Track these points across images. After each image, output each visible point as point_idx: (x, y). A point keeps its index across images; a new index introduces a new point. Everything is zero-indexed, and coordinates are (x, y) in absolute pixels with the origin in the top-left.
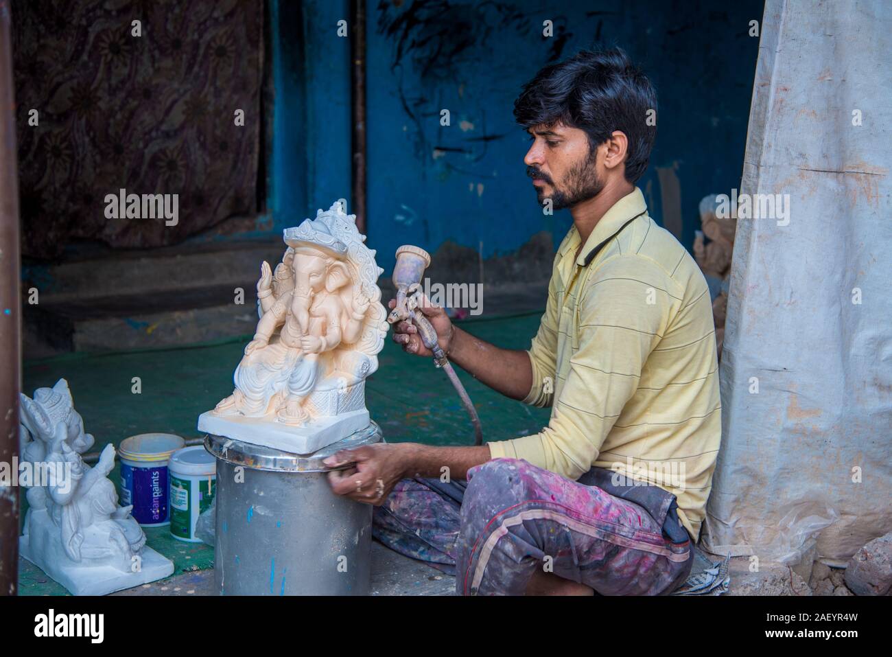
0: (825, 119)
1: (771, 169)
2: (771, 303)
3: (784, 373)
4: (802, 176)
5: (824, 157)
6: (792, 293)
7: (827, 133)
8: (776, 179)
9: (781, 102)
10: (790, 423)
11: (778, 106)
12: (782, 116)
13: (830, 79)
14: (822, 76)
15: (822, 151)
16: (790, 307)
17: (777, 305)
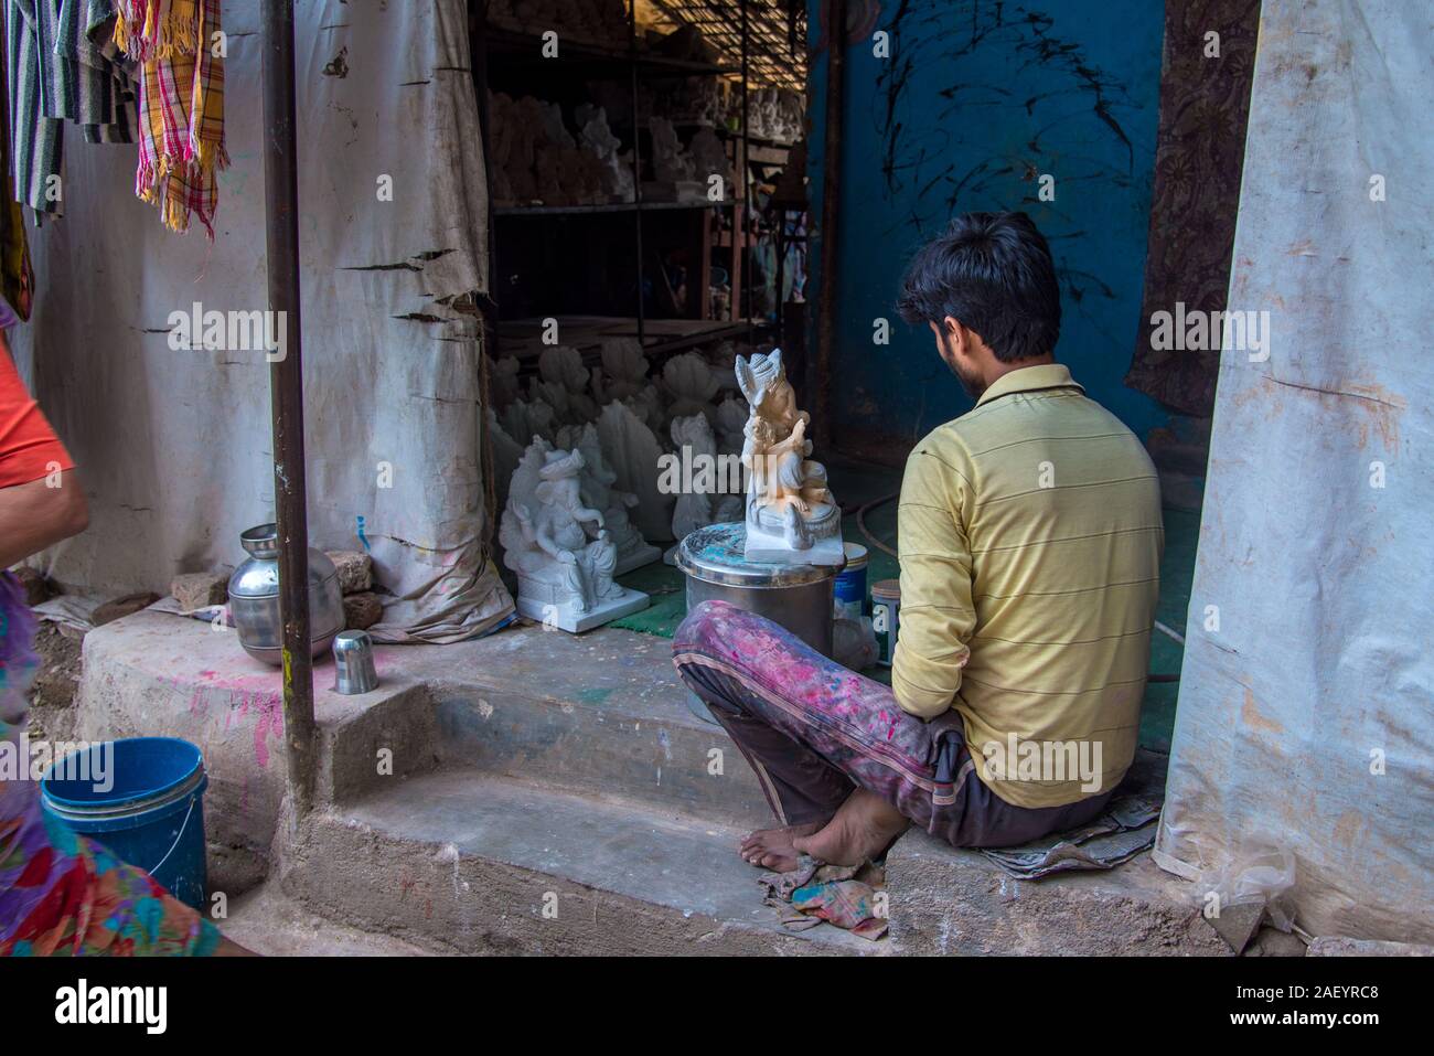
0: (1297, 311)
1: (1232, 370)
2: (1223, 555)
3: (1234, 656)
4: (1266, 387)
5: (1293, 365)
6: (1251, 549)
7: (1299, 332)
8: (1238, 385)
9: (1245, 280)
10: (1246, 728)
11: (1240, 285)
12: (1247, 299)
13: (1308, 253)
14: (1295, 248)
15: (1290, 356)
16: (1245, 568)
17: (1232, 561)
